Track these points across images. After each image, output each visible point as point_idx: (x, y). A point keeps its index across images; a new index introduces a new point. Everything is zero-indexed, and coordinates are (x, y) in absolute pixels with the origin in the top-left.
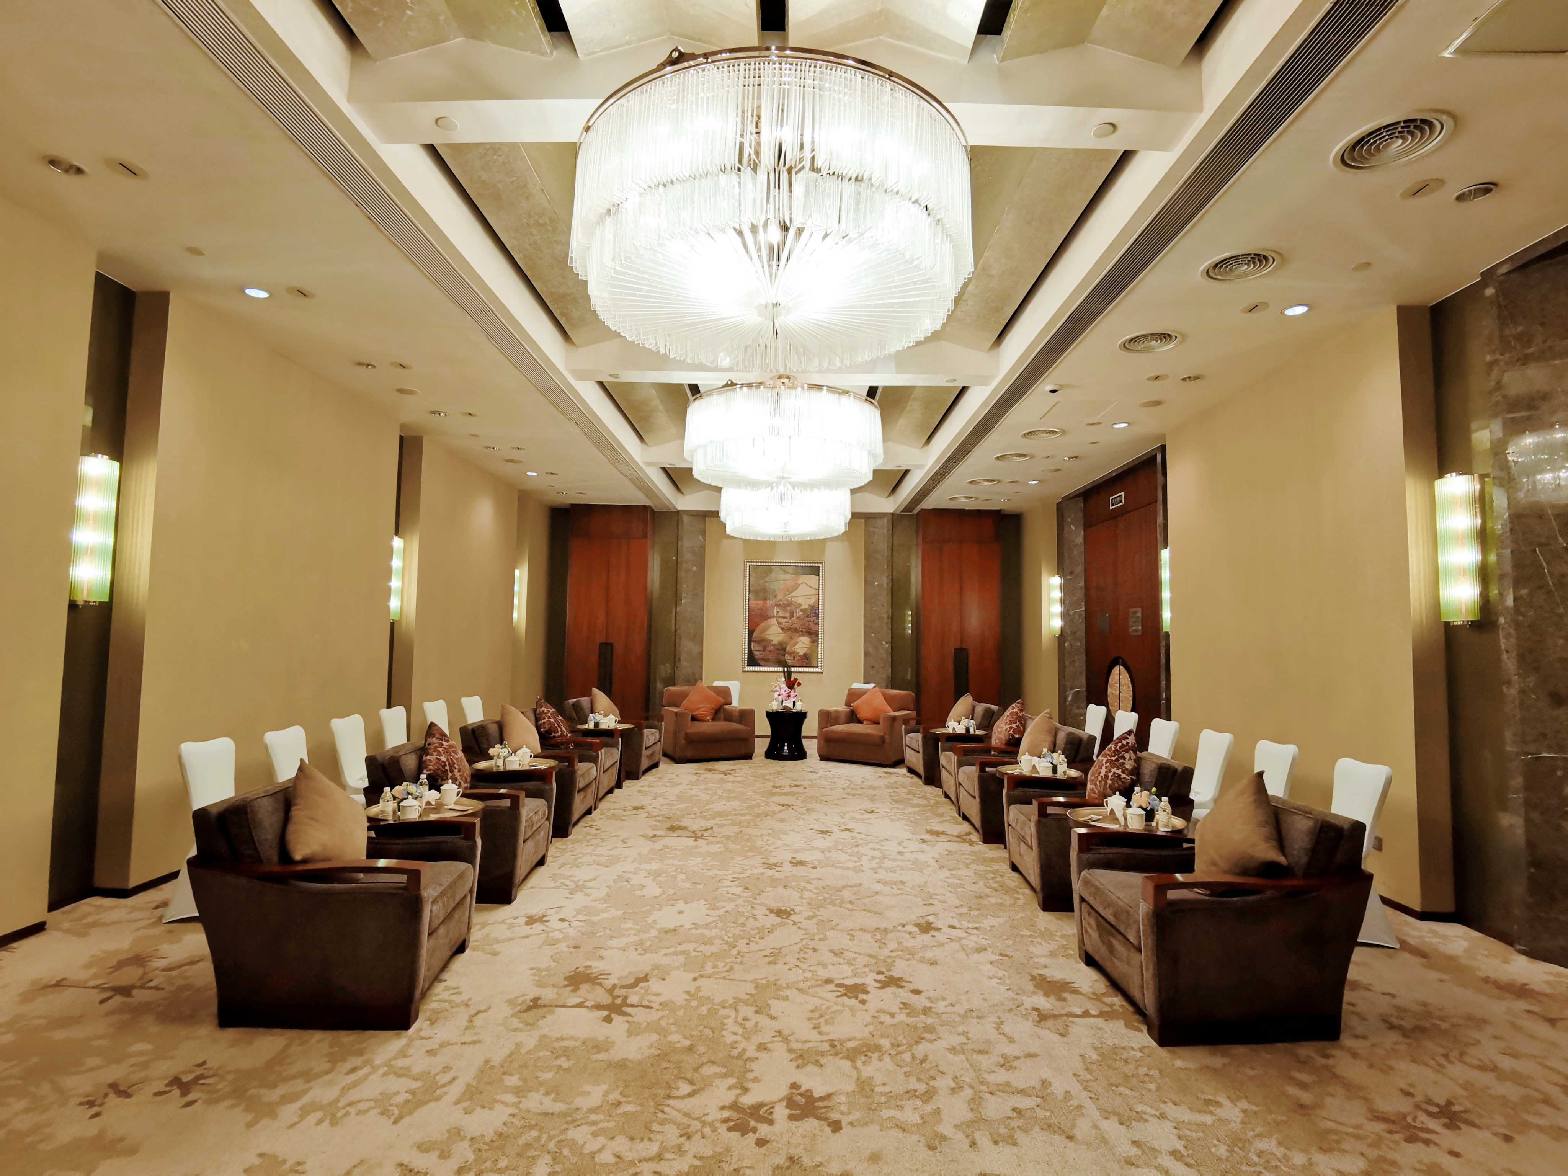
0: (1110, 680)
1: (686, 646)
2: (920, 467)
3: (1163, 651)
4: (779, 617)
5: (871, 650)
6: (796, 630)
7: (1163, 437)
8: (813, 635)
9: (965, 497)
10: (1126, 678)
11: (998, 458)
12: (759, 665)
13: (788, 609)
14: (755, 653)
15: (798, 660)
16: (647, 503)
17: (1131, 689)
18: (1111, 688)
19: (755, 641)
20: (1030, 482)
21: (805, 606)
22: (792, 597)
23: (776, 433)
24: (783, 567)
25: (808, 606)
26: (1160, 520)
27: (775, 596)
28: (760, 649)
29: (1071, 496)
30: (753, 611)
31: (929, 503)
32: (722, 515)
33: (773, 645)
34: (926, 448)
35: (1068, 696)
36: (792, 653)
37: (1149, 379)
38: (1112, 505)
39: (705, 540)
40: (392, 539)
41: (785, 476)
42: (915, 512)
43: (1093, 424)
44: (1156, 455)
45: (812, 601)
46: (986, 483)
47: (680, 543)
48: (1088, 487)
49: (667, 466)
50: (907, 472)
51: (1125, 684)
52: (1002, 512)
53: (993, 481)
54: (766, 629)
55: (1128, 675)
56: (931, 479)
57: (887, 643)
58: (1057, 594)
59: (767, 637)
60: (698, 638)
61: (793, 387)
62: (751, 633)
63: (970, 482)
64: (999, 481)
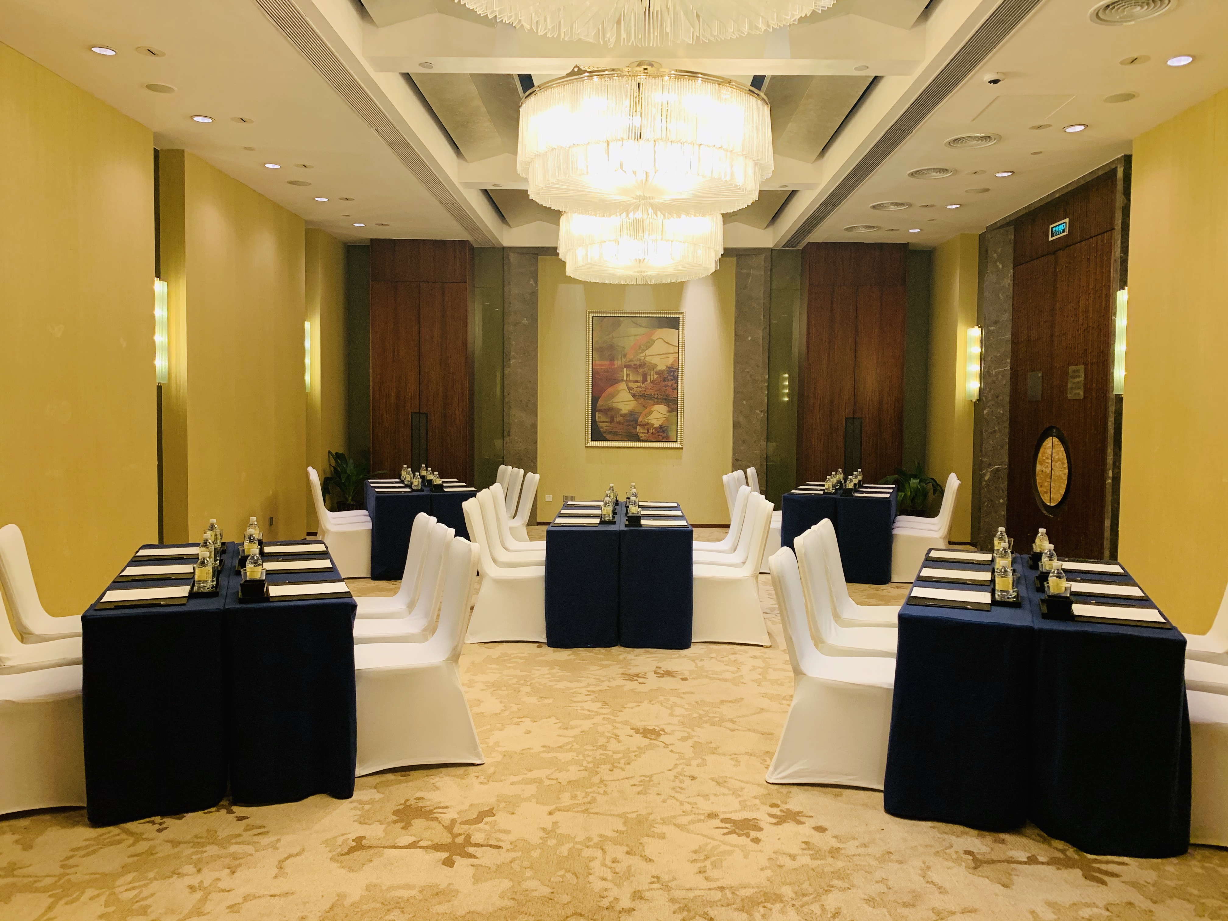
0: (1040, 455)
1: (517, 416)
2: (810, 186)
3: (1111, 420)
4: (630, 381)
5: (741, 419)
6: (650, 397)
7: (1130, 143)
8: (672, 403)
9: (865, 227)
10: (1060, 453)
11: (912, 174)
12: (607, 440)
13: (641, 370)
14: (601, 424)
15: (652, 433)
16: (464, 236)
17: (1066, 465)
18: (1041, 464)
19: (600, 411)
20: (950, 207)
21: (661, 367)
22: (645, 356)
23: (638, 136)
24: (634, 319)
25: (664, 368)
26: (1117, 252)
27: (625, 356)
28: (607, 420)
29: (998, 225)
30: (598, 373)
31: (819, 235)
32: (561, 251)
33: (622, 415)
34: (819, 162)
35: (985, 474)
36: (646, 425)
37: (1122, 63)
38: (1052, 236)
39: (537, 284)
40: (153, 282)
41: (647, 195)
42: (801, 246)
43: (1039, 127)
44: (1116, 168)
45: (670, 360)
46: (893, 208)
47: (506, 289)
48: (1021, 214)
49: (489, 187)
50: (793, 193)
51: (1059, 460)
52: (910, 248)
53: (902, 204)
54: (612, 396)
55: (1063, 449)
56: (823, 204)
57: (761, 412)
58: (976, 350)
59: (614, 405)
60: (531, 408)
61: (659, 75)
62: (595, 400)
63: (874, 207)
64: (910, 205)
